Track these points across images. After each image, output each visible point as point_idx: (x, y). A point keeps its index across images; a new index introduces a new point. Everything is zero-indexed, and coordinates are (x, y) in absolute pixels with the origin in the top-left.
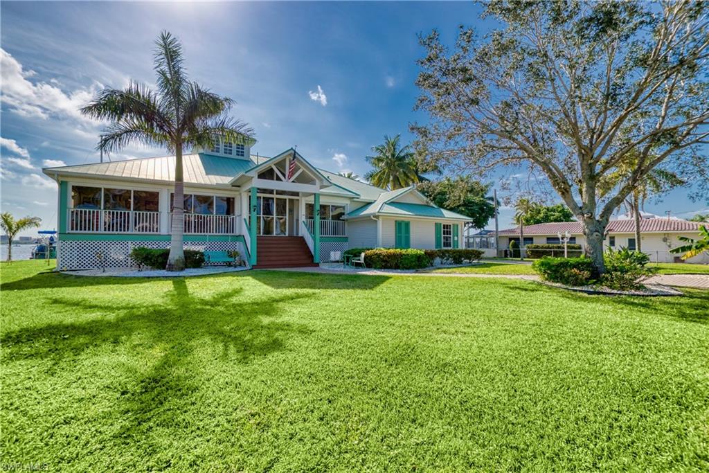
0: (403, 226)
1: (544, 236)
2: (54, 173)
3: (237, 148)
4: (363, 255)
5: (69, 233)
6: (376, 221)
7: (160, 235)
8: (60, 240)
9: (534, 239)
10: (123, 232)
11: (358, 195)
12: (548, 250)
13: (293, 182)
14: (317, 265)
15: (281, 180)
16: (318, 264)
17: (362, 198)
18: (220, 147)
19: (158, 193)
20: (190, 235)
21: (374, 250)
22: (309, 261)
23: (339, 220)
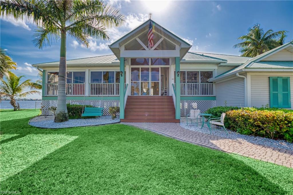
0: (280, 83)
4: (224, 115)
6: (243, 79)
13: (156, 49)
21: (240, 111)
22: (171, 117)
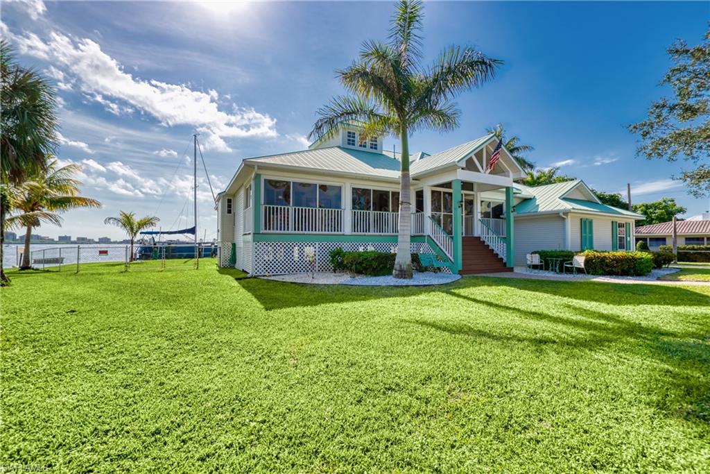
1: (683, 236)
2: (253, 164)
3: (372, 141)
5: (262, 234)
7: (343, 235)
8: (254, 241)
9: (667, 240)
10: (310, 232)
11: (520, 190)
12: (692, 252)
14: (511, 270)
15: (480, 172)
16: (512, 268)
17: (523, 193)
18: (356, 139)
19: (340, 188)
20: (370, 236)
23: (500, 218)
